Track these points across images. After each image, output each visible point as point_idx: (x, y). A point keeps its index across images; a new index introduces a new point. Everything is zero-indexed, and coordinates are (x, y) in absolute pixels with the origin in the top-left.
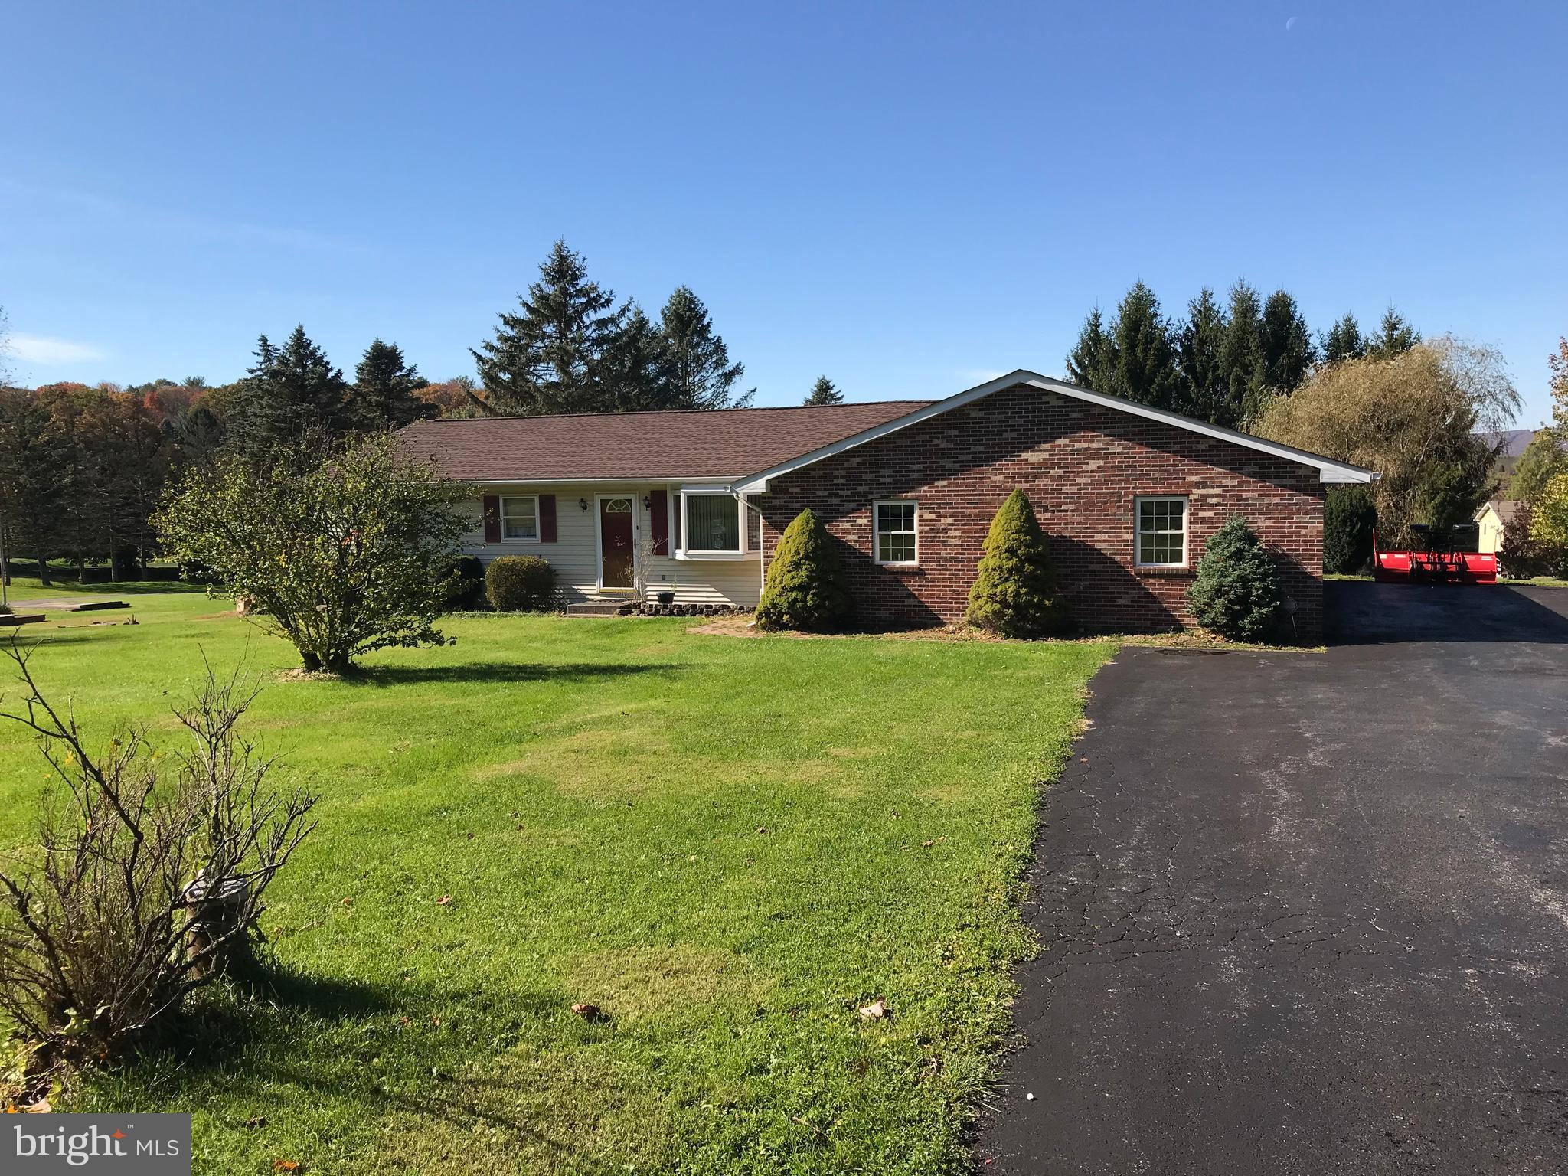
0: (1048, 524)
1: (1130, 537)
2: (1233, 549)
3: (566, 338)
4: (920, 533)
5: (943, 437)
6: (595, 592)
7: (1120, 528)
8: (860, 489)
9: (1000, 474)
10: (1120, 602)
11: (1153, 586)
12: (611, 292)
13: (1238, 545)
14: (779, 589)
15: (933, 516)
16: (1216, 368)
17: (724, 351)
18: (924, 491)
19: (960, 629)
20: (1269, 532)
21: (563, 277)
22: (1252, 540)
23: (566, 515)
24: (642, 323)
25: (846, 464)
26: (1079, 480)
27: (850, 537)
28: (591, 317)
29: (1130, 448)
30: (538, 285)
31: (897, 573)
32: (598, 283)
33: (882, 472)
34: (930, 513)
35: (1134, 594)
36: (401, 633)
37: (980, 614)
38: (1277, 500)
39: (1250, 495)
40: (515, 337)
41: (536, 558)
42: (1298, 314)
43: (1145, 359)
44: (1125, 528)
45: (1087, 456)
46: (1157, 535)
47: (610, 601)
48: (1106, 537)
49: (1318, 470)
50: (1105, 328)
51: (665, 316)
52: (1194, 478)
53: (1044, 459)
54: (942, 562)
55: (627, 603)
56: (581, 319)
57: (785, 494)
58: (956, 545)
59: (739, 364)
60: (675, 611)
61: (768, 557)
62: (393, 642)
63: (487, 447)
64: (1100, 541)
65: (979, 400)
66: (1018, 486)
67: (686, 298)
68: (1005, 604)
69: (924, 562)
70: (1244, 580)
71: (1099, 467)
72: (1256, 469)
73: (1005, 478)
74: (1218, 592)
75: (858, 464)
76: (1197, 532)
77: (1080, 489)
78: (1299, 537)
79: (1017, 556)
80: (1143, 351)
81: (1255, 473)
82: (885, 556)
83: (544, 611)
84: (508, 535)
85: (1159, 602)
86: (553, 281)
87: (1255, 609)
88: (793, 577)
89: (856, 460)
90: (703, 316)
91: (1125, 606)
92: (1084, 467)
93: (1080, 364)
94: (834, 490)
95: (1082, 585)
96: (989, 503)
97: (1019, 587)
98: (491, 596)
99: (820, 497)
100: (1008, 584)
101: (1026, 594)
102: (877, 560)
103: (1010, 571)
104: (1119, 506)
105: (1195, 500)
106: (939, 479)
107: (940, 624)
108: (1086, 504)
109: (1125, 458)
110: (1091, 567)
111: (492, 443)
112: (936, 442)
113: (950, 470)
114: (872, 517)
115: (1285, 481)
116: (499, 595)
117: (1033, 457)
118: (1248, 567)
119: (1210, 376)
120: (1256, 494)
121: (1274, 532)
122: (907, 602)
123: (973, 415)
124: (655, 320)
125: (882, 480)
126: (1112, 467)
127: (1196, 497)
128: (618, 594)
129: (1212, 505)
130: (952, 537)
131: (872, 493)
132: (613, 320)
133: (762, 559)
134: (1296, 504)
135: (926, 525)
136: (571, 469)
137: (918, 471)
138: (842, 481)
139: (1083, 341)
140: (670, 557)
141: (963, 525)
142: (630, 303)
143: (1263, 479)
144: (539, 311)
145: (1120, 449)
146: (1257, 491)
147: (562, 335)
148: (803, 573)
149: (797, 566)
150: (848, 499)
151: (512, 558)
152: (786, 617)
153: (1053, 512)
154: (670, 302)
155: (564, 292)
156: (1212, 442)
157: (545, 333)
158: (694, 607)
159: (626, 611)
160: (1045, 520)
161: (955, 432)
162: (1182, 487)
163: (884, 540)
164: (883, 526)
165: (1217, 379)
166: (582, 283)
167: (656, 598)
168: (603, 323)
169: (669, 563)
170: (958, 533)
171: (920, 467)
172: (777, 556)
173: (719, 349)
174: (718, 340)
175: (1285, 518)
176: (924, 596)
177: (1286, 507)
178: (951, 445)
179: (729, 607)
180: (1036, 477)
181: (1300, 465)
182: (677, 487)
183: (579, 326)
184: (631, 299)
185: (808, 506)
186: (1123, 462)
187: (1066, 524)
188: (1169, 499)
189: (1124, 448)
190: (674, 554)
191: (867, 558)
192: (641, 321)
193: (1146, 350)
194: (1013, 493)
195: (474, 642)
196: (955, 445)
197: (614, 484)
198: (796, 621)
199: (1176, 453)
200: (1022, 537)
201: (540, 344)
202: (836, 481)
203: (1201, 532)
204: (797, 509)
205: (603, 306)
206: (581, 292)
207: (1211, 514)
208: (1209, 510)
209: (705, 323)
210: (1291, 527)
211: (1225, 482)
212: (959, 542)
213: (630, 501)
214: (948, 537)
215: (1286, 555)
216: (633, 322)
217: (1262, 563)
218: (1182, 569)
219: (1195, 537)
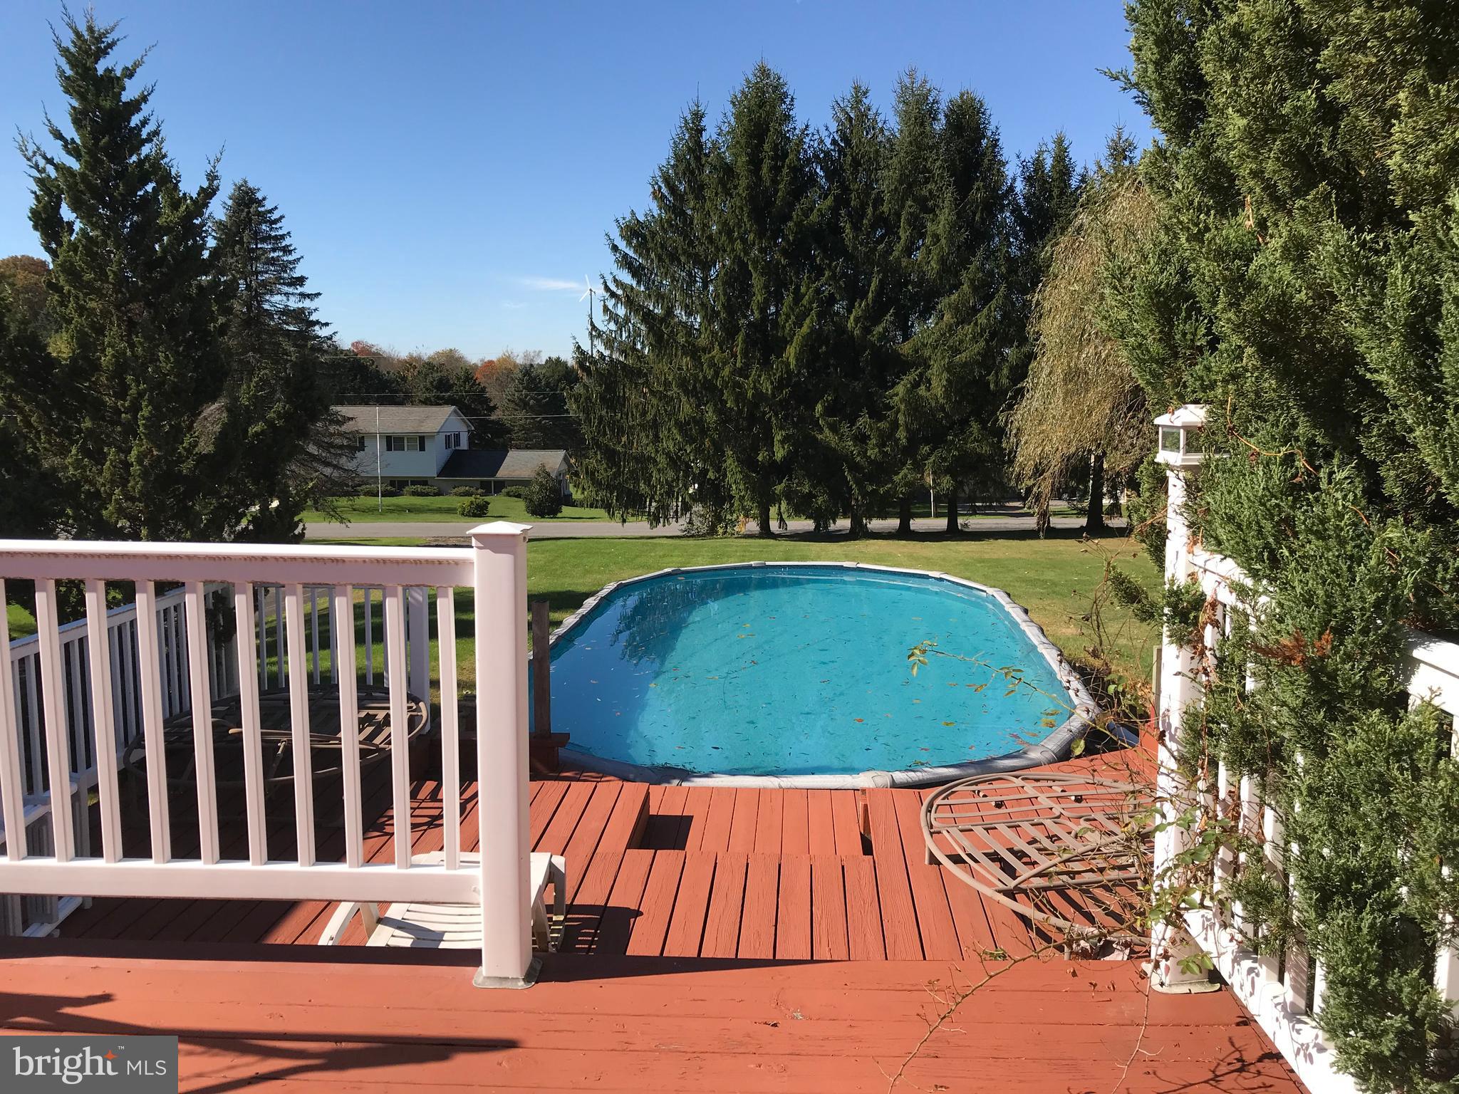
16: (879, 201)
42: (992, 127)
43: (775, 182)
80: (771, 169)
93: (673, 189)
119: (870, 211)
139: (677, 153)
165: (880, 220)
193: (776, 170)
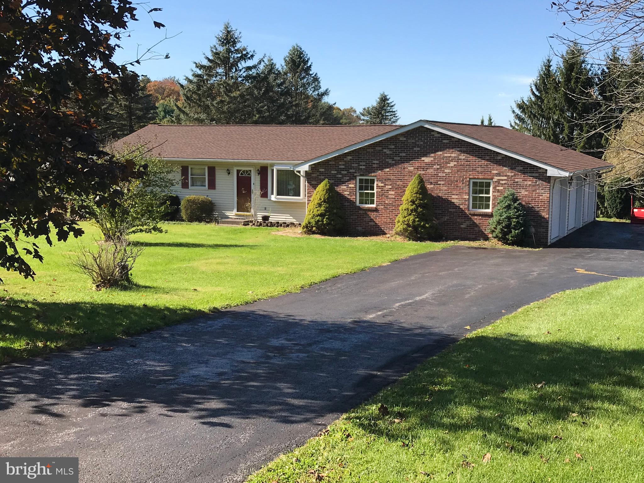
0: (432, 190)
1: (467, 197)
2: (506, 204)
3: (229, 76)
4: (377, 192)
5: (388, 149)
6: (233, 214)
7: (463, 193)
8: (351, 171)
9: (412, 166)
10: (462, 226)
11: (477, 220)
12: (254, 51)
13: (509, 202)
14: (312, 215)
15: (383, 185)
17: (319, 82)
18: (379, 173)
19: (392, 236)
20: (526, 197)
21: (228, 42)
22: (515, 200)
23: (220, 176)
24: (272, 66)
25: (345, 159)
26: (446, 171)
27: (346, 193)
28: (243, 65)
29: (468, 157)
30: (215, 46)
31: (366, 210)
32: (247, 46)
33: (361, 163)
34: (381, 183)
35: (468, 223)
36: (145, 227)
37: (399, 229)
38: (530, 183)
39: (518, 180)
40: (201, 75)
41: (206, 197)
44: (465, 193)
45: (449, 160)
46: (479, 197)
47: (240, 219)
48: (457, 197)
49: (546, 170)
50: (553, 68)
51: (286, 61)
52: (495, 172)
53: (431, 161)
54: (386, 206)
55: (247, 220)
56: (237, 65)
57: (318, 172)
58: (392, 198)
59: (328, 89)
60: (269, 225)
61: (309, 200)
62: (141, 231)
63: (184, 141)
64: (454, 199)
65: (404, 132)
66: (419, 172)
67: (298, 51)
68: (408, 225)
69: (378, 205)
70: (509, 218)
71: (455, 165)
72: (521, 168)
73: (414, 168)
74: (499, 223)
75: (350, 159)
76: (496, 196)
77: (446, 175)
78: (539, 199)
79: (415, 204)
81: (521, 170)
82: (361, 202)
83: (208, 222)
84: (193, 185)
85: (479, 227)
86: (223, 44)
87: (513, 231)
88: (318, 210)
89: (350, 158)
90: (307, 61)
91: (464, 228)
92: (448, 165)
93: (538, 89)
94: (339, 171)
95: (446, 218)
96: (407, 180)
97: (415, 218)
98: (183, 214)
99: (333, 174)
100: (410, 217)
101: (418, 221)
102: (358, 204)
103: (412, 211)
104: (463, 183)
105: (496, 182)
106: (385, 168)
107: (384, 234)
108: (449, 182)
109: (466, 161)
110: (450, 210)
111: (186, 139)
112: (385, 150)
113: (390, 164)
114: (356, 184)
115: (534, 175)
116: (187, 214)
117: (427, 160)
118: (512, 212)
120: (521, 180)
121: (528, 197)
122: (370, 223)
123: (401, 139)
124: (280, 64)
125: (361, 167)
126: (460, 165)
127: (496, 180)
128: (243, 216)
129: (502, 184)
130: (391, 195)
131: (356, 173)
132: (255, 67)
133: (307, 201)
134: (538, 185)
135: (379, 189)
136: (223, 154)
137: (377, 164)
138: (343, 167)
139: (540, 75)
140: (269, 198)
141: (396, 189)
142: (264, 57)
143: (524, 173)
144: (214, 61)
145: (464, 158)
146: (521, 178)
147: (226, 74)
148: (323, 208)
149: (320, 205)
150: (344, 175)
151: (194, 196)
152: (314, 228)
153: (435, 184)
154: (289, 53)
155: (229, 51)
156: (503, 156)
157: (217, 73)
158: (278, 223)
159: (246, 224)
160: (431, 188)
161: (393, 147)
162: (489, 176)
163: (361, 195)
164: (361, 188)
166: (238, 46)
167: (261, 218)
168: (249, 68)
169: (269, 202)
170: (393, 193)
171: (377, 162)
172: (312, 200)
173: (316, 79)
174: (315, 75)
175: (533, 191)
176: (378, 221)
177: (534, 186)
178: (391, 152)
179: (294, 224)
180: (427, 169)
181: (540, 168)
182: (272, 165)
183: (236, 69)
184: (265, 55)
185: (327, 178)
186: (465, 163)
187: (440, 190)
188: (484, 181)
189: (466, 157)
190: (270, 197)
191: (353, 203)
192: (272, 65)
194: (416, 175)
195: (175, 234)
196: (393, 152)
197: (243, 163)
198: (319, 230)
199: (488, 160)
200: (418, 196)
201: (214, 79)
202: (340, 167)
203: (498, 196)
204: (323, 179)
205: (249, 58)
206: (237, 51)
207: (502, 188)
208: (501, 186)
209: (309, 65)
210: (535, 195)
211: (508, 174)
212: (394, 197)
213: (250, 171)
214: (389, 194)
215: (533, 207)
216: (267, 65)
217: (518, 210)
218: (489, 213)
219: (495, 198)
